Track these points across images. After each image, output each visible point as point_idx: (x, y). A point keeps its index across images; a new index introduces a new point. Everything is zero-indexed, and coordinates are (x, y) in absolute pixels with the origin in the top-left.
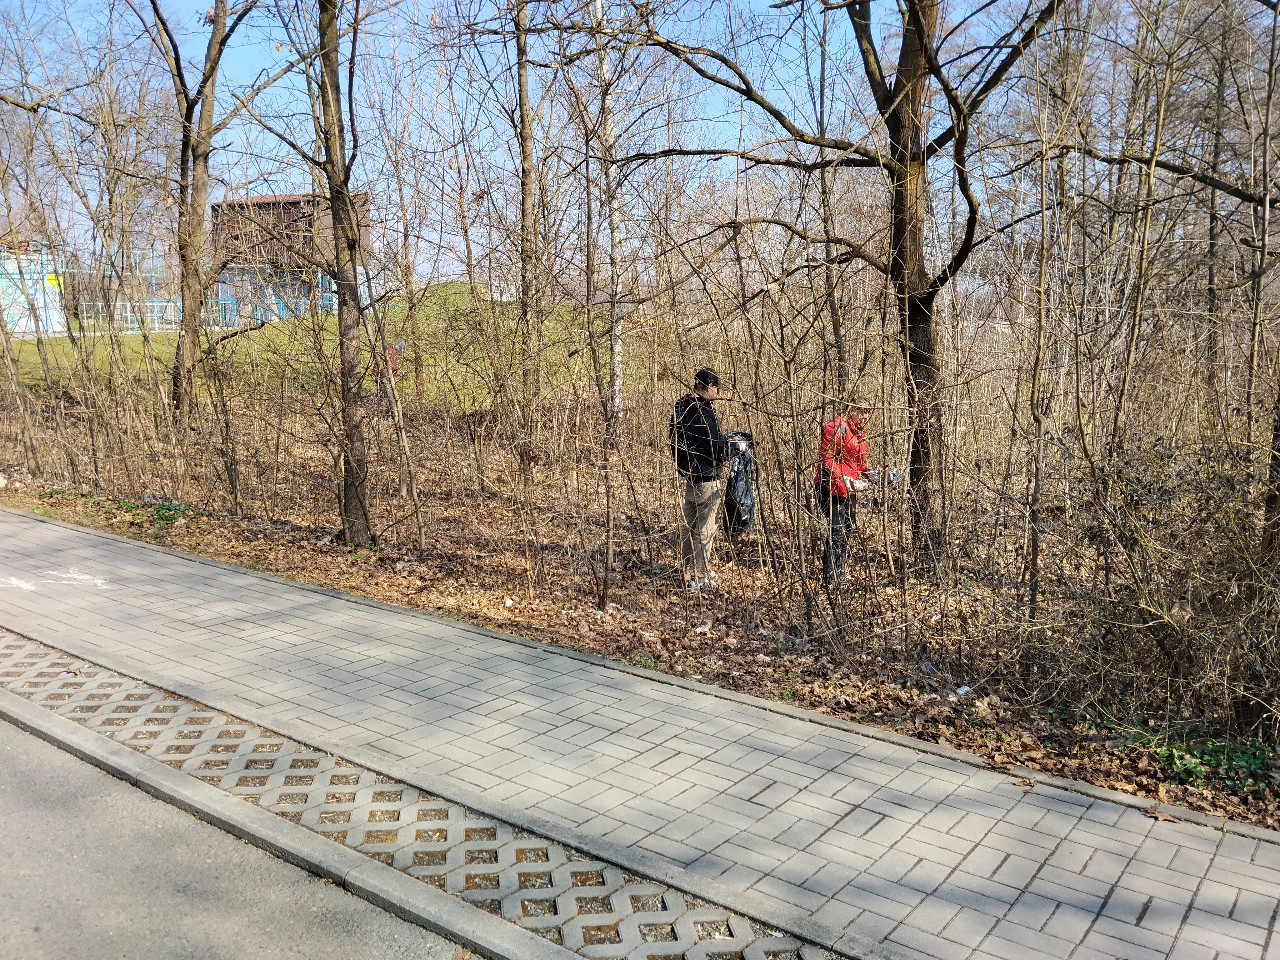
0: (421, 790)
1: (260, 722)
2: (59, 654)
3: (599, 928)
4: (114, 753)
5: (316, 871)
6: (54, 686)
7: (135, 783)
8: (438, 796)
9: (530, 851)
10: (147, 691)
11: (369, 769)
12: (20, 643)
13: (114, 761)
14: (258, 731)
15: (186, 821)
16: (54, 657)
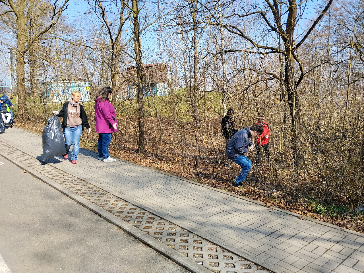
0: (125, 200)
1: (97, 186)
2: (62, 171)
3: (148, 227)
4: (65, 190)
5: (96, 213)
6: (58, 177)
7: (67, 196)
8: (128, 202)
9: (142, 213)
10: (77, 179)
11: (116, 196)
12: (54, 169)
13: (64, 191)
14: (96, 188)
15: (75, 203)
16: (60, 172)
